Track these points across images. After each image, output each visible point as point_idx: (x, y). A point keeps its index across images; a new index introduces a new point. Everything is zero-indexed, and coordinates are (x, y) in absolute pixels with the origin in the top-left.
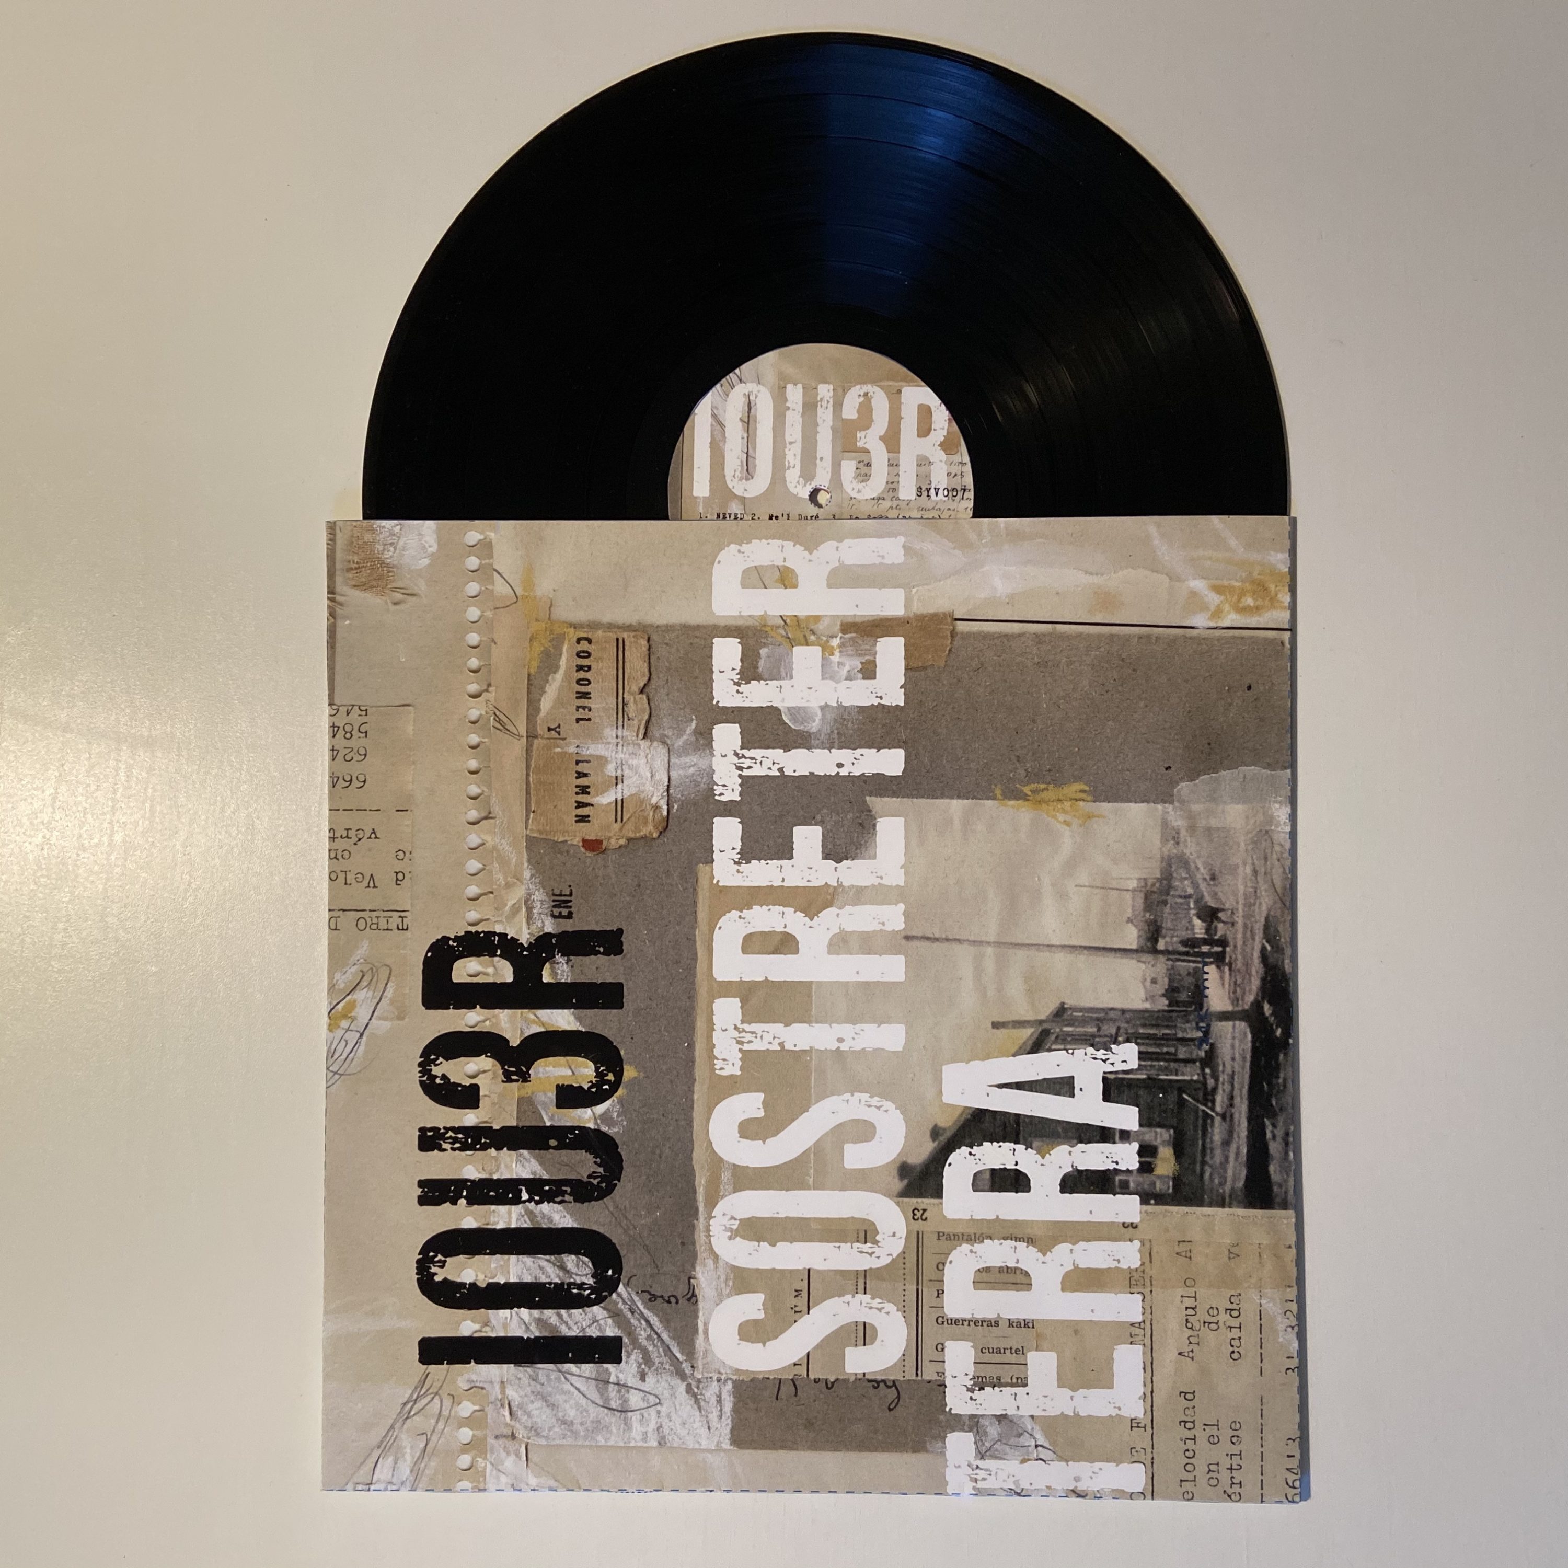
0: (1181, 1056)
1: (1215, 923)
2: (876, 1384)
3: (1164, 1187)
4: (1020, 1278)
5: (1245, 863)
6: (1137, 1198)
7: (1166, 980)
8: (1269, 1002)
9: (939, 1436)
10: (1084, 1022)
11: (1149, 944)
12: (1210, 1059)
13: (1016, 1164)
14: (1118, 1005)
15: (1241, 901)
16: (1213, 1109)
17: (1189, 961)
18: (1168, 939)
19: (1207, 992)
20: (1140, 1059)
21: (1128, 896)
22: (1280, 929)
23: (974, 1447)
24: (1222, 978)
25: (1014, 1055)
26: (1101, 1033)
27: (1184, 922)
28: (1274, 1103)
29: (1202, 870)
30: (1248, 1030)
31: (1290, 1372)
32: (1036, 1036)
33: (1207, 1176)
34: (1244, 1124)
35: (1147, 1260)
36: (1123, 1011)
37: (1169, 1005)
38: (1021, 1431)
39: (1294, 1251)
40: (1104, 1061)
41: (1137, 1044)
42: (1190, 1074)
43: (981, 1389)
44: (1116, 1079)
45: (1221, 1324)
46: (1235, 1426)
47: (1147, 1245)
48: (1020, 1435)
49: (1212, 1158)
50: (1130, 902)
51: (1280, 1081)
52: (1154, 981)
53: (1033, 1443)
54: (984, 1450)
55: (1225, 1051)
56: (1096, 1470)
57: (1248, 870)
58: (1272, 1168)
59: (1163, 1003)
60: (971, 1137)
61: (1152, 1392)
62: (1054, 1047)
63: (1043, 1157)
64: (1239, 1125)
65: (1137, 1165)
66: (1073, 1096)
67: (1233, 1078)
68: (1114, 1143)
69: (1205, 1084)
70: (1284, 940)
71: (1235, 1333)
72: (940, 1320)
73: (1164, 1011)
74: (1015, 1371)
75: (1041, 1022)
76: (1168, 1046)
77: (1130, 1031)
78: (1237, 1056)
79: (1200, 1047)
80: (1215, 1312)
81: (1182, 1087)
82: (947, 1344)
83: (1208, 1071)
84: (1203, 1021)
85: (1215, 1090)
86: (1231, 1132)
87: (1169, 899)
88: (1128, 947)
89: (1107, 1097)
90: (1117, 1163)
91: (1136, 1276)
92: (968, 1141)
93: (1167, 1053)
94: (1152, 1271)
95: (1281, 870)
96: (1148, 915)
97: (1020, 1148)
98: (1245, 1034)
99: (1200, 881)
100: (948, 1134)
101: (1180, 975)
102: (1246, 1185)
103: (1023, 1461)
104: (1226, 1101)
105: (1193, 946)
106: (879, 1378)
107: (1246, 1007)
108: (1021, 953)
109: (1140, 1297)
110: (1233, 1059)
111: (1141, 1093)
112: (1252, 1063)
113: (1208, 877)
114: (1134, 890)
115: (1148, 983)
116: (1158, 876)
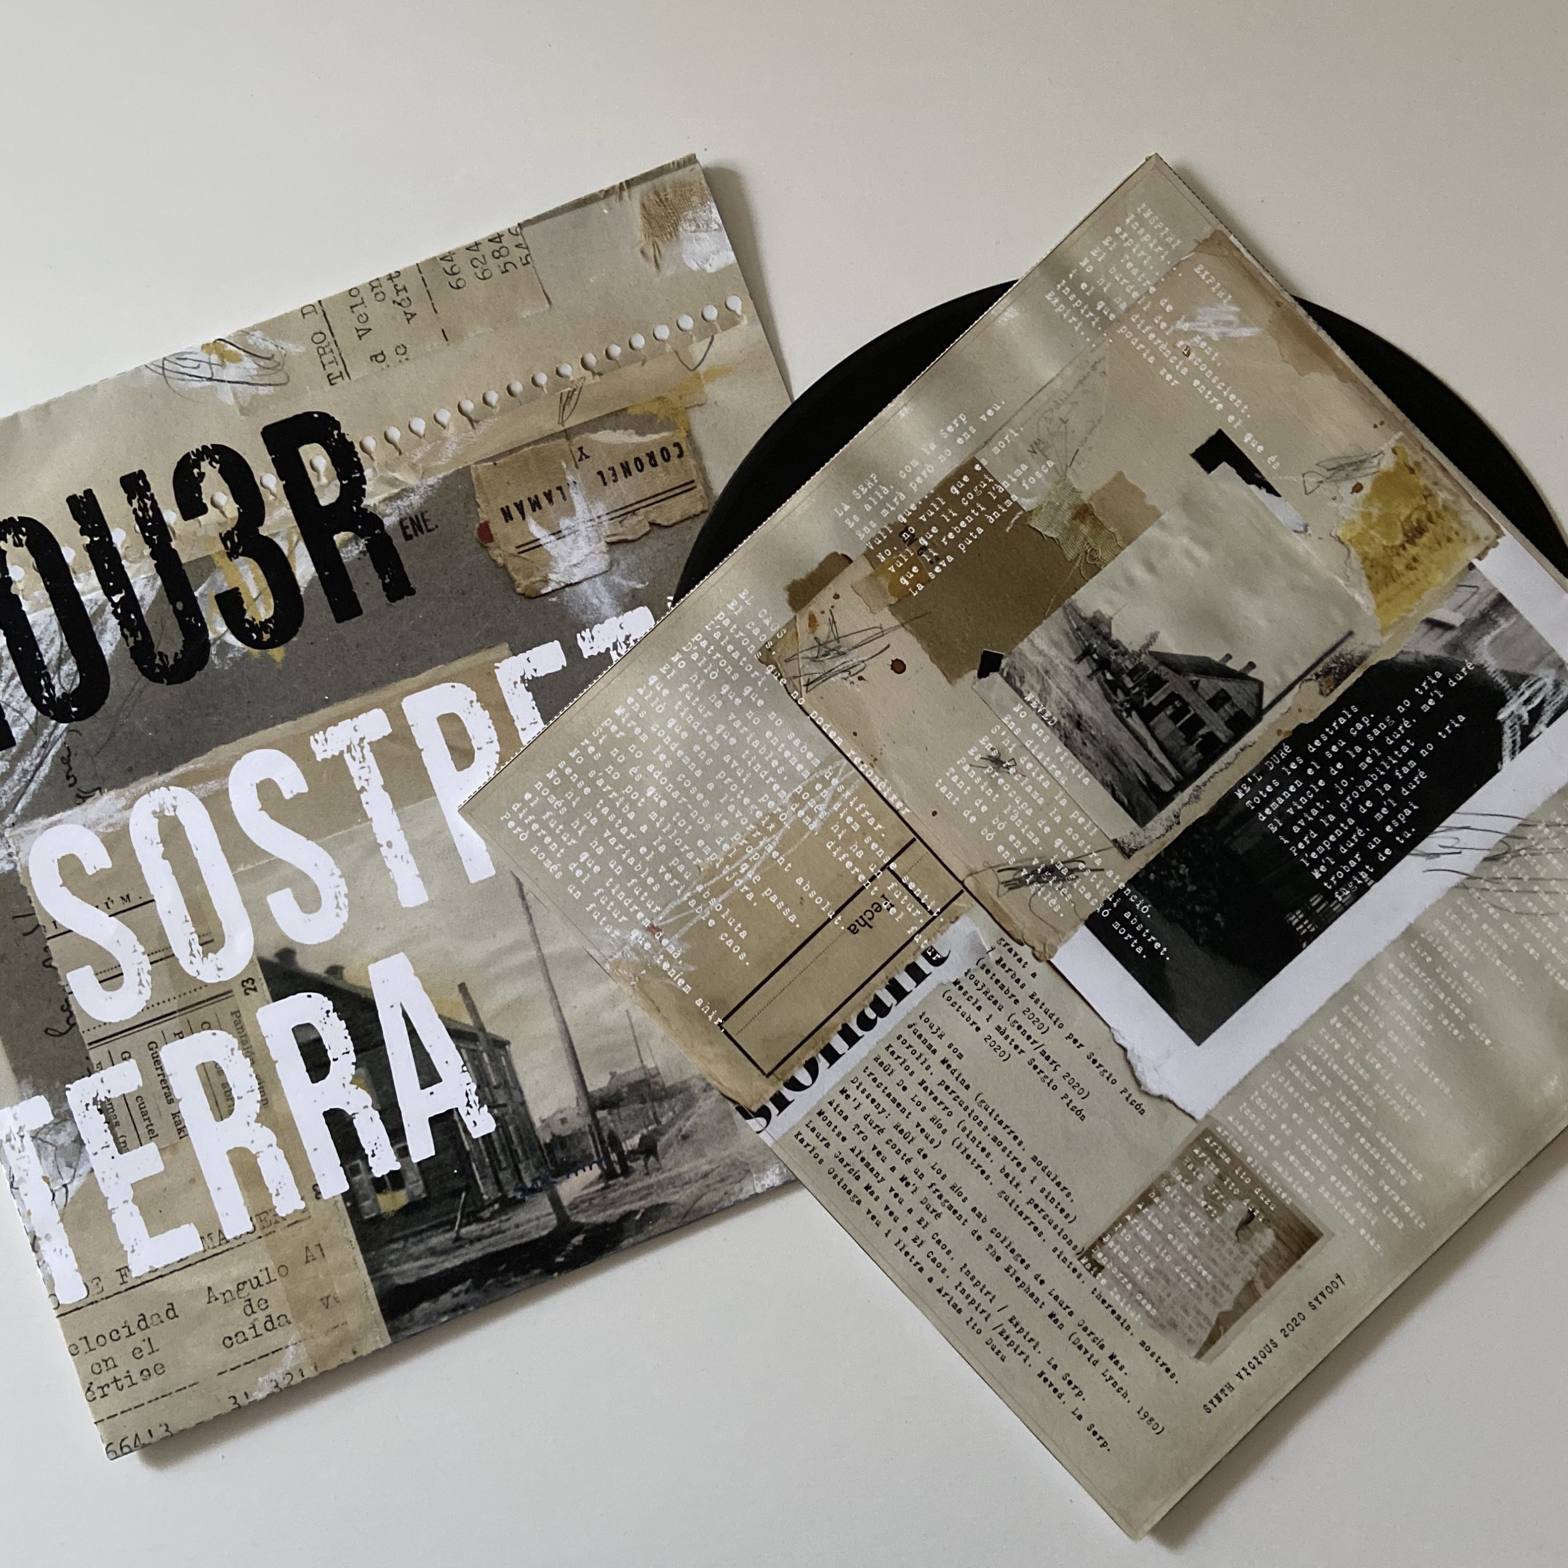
0: (501, 1175)
1: (642, 1157)
2: (66, 1007)
3: (367, 1210)
4: (224, 1105)
5: (710, 1162)
6: (346, 1187)
7: (569, 1132)
8: (585, 1239)
9: (38, 1088)
10: (498, 1070)
11: (598, 1102)
12: (508, 1204)
13: (335, 1060)
14: (529, 1095)
15: (673, 1173)
16: (460, 1226)
17: (596, 1147)
18: (609, 1118)
19: (573, 1176)
20: (483, 1137)
21: (637, 1064)
22: (661, 1221)
23: (41, 1125)
24: (591, 1184)
25: (440, 1016)
26: (494, 1091)
27: (632, 1127)
28: (490, 1282)
29: (688, 1124)
30: (550, 1229)
31: (233, 1400)
32: (467, 1030)
33: (395, 1246)
34: (458, 1262)
35: (290, 1222)
36: (523, 1103)
37: (546, 1144)
38: (74, 1164)
39: (353, 1357)
40: (468, 1105)
41: (497, 1129)
42: (487, 1191)
43: (101, 1111)
44: (455, 1122)
45: (254, 1316)
46: (159, 1369)
47: (306, 1215)
48: (69, 1165)
49: (414, 1244)
50: (632, 1068)
51: (513, 1280)
52: (563, 1121)
53: (66, 1181)
54: (41, 1136)
55: (521, 1216)
56: (64, 1253)
57: (706, 1168)
58: (425, 1305)
59: (545, 1137)
60: (345, 1005)
61: (161, 1276)
62: (463, 1051)
63: (352, 1083)
64: (455, 1257)
65: (378, 1175)
66: (423, 1087)
67: (499, 1233)
68: (392, 1145)
69: (483, 1208)
70: (652, 1229)
71: (250, 1333)
72: (153, 1046)
73: (538, 1142)
74: (131, 1137)
75: (482, 1029)
76: (506, 1160)
77: (507, 1117)
78: (521, 1229)
79: (515, 1190)
80: (263, 1306)
81: (471, 1187)
82: (132, 1062)
83: (496, 1206)
84: (543, 1182)
85: (480, 1220)
86: (445, 1252)
87: (649, 1104)
88: (587, 1084)
89: (434, 1121)
90: (373, 1155)
91: (270, 1217)
92: (339, 1004)
93: (499, 1162)
94: (280, 1232)
95: (716, 1199)
96: (625, 1089)
97: (352, 1057)
98: (545, 1228)
99: (677, 1126)
100: (339, 983)
101: (579, 1143)
102: (399, 1287)
103: (45, 1179)
104: (475, 1234)
105: (611, 1145)
106: (73, 1008)
107: (573, 1219)
108: (542, 985)
109: (251, 1228)
110: (517, 1226)
111: (451, 1151)
112: (520, 1246)
113: (683, 1132)
114: (644, 1067)
115: (560, 1116)
116: (667, 1085)
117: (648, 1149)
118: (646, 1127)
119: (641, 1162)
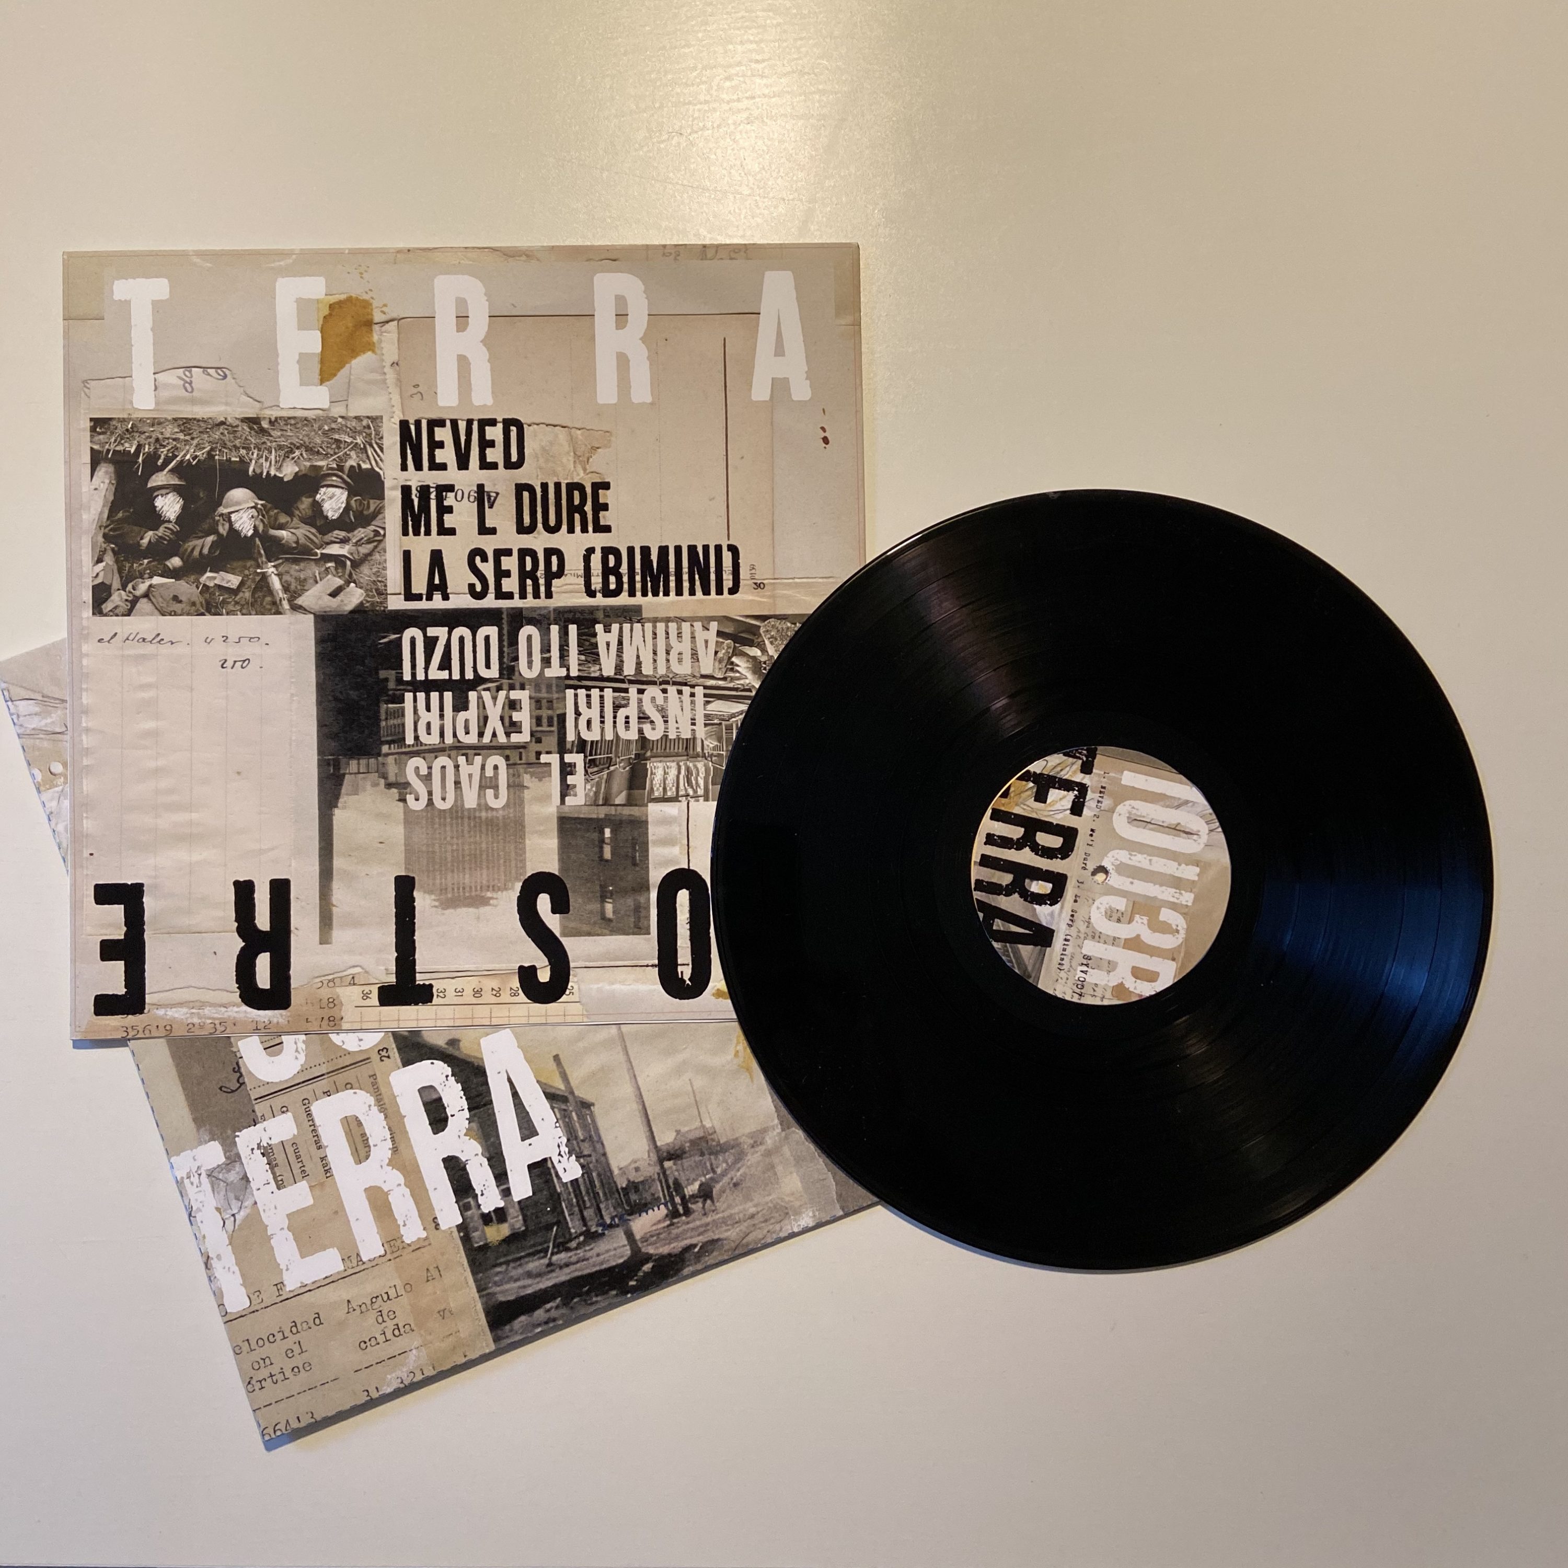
0: (585, 1213)
1: (701, 1200)
2: (237, 1069)
3: (477, 1240)
4: (362, 1153)
5: (756, 1206)
6: (460, 1221)
7: (641, 1179)
8: (653, 1266)
9: (213, 1135)
10: (585, 1126)
11: (665, 1154)
12: (591, 1237)
13: (452, 1116)
14: (609, 1149)
15: (726, 1214)
16: (552, 1254)
17: (663, 1191)
18: (674, 1167)
19: (644, 1214)
20: (572, 1181)
21: (698, 1124)
22: (715, 1253)
23: (215, 1165)
24: (659, 1222)
25: (538, 1082)
26: (581, 1143)
27: (693, 1176)
28: (575, 1300)
29: (739, 1174)
30: (625, 1258)
31: (366, 1393)
32: (561, 1093)
33: (498, 1269)
34: (549, 1283)
35: (413, 1247)
36: (604, 1154)
37: (622, 1188)
38: (241, 1198)
39: (464, 1360)
40: (560, 1154)
41: (583, 1175)
42: (574, 1226)
43: (263, 1154)
44: (549, 1169)
45: (384, 1324)
46: (307, 1367)
47: (426, 1243)
48: (237, 1198)
49: (514, 1268)
50: (693, 1127)
51: (594, 1299)
52: (637, 1169)
53: (235, 1211)
54: (215, 1174)
55: (601, 1246)
56: (231, 1270)
57: (753, 1210)
58: (523, 1318)
59: (622, 1183)
60: (461, 1071)
61: (310, 1291)
62: (556, 1110)
63: (465, 1135)
64: (547, 1280)
65: (486, 1211)
66: (523, 1139)
67: (583, 1260)
68: (498, 1186)
69: (571, 1240)
70: (709, 1260)
71: (381, 1339)
72: (306, 1101)
73: (616, 1186)
74: (287, 1176)
75: (572, 1093)
76: (590, 1200)
77: (591, 1166)
78: (602, 1257)
79: (598, 1225)
80: (392, 1317)
81: (561, 1223)
82: (289, 1114)
83: (582, 1238)
84: (619, 1220)
85: (568, 1250)
86: (540, 1275)
87: (707, 1156)
88: (657, 1139)
89: (531, 1167)
90: (482, 1195)
91: (398, 1243)
92: (457, 1070)
93: (584, 1202)
94: (407, 1255)
95: (760, 1236)
96: (688, 1144)
97: (466, 1114)
98: (622, 1257)
99: (729, 1176)
100: (456, 1053)
101: (650, 1188)
102: (502, 1303)
103: (218, 1209)
104: (563, 1262)
105: (676, 1191)
106: (243, 1070)
107: (643, 1250)
108: (621, 1057)
109: (383, 1252)
110: (598, 1255)
111: (545, 1193)
112: (600, 1271)
113: (735, 1180)
114: (703, 1126)
115: (633, 1166)
116: (722, 1142)
117: (706, 1193)
118: (705, 1176)
119: (700, 1205)
